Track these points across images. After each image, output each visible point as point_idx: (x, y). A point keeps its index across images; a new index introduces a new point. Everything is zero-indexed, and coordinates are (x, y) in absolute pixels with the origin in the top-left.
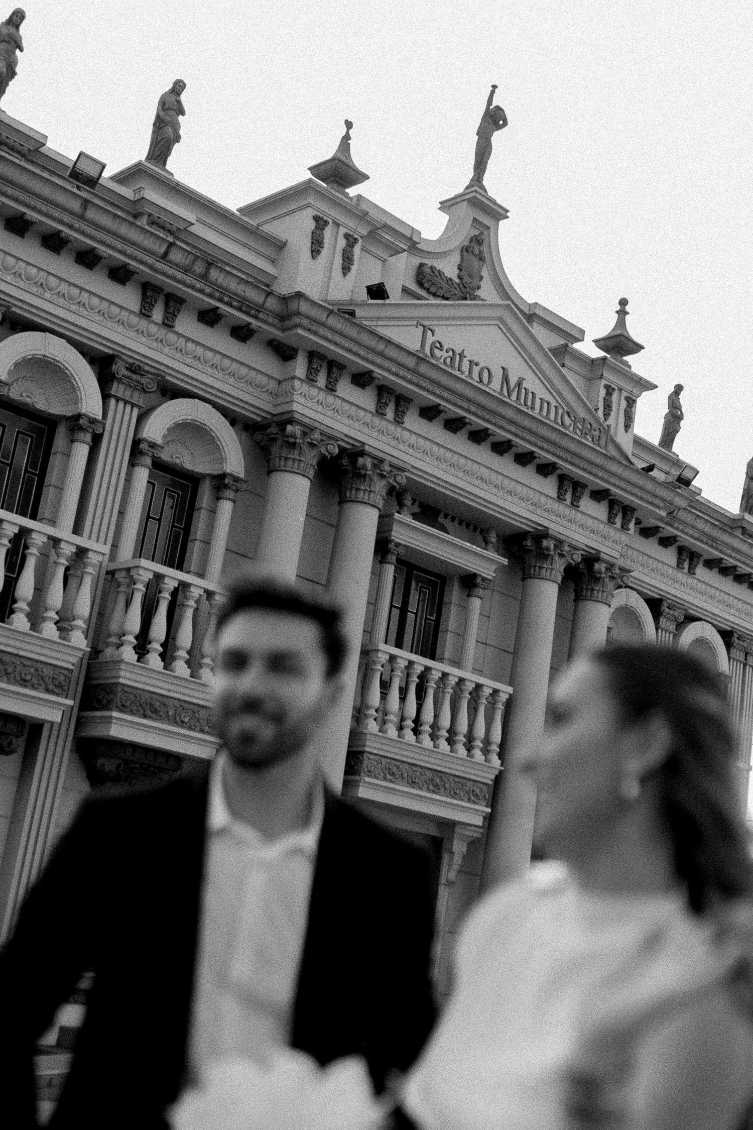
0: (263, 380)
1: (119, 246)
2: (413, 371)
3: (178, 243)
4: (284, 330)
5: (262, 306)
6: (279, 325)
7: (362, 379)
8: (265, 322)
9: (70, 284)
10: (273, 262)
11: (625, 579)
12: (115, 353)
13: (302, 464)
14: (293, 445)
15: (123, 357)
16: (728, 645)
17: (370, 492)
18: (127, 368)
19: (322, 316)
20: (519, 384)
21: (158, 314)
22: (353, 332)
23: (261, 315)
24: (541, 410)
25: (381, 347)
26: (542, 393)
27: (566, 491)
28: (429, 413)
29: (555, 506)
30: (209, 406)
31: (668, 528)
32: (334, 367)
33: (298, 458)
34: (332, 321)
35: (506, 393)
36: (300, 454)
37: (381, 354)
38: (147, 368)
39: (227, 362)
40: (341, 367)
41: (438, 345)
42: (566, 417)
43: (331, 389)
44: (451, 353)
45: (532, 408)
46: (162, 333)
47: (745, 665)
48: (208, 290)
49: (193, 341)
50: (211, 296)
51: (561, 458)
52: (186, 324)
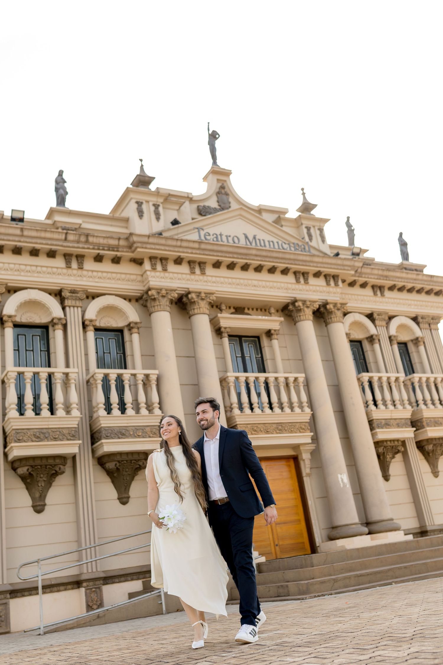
0: (133, 277)
1: (44, 242)
2: (199, 249)
3: (69, 232)
4: (133, 252)
5: (119, 245)
6: (130, 251)
7: (178, 261)
8: (123, 251)
9: (31, 266)
10: (127, 228)
11: (345, 308)
12: (62, 288)
13: (162, 306)
14: (154, 299)
15: (65, 288)
16: (418, 323)
17: (200, 308)
18: (70, 293)
19: (145, 240)
20: (254, 238)
21: (74, 265)
22: (163, 241)
23: (120, 249)
24: (270, 245)
25: (179, 243)
26: (267, 237)
27: (299, 278)
28: (217, 265)
29: (297, 286)
30: (114, 296)
31: (360, 279)
32: (163, 260)
33: (159, 304)
34: (151, 240)
35: (248, 243)
36: (159, 302)
37: (180, 247)
38: (78, 289)
39: (114, 275)
40: (166, 259)
41: (207, 234)
42: (283, 244)
43: (165, 270)
44: (215, 236)
45: (265, 246)
46: (80, 272)
47: (431, 330)
48: (91, 247)
49: (95, 271)
50: (93, 249)
51: (288, 264)
52: (89, 265)
